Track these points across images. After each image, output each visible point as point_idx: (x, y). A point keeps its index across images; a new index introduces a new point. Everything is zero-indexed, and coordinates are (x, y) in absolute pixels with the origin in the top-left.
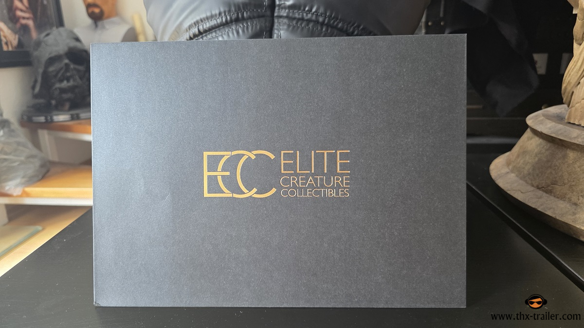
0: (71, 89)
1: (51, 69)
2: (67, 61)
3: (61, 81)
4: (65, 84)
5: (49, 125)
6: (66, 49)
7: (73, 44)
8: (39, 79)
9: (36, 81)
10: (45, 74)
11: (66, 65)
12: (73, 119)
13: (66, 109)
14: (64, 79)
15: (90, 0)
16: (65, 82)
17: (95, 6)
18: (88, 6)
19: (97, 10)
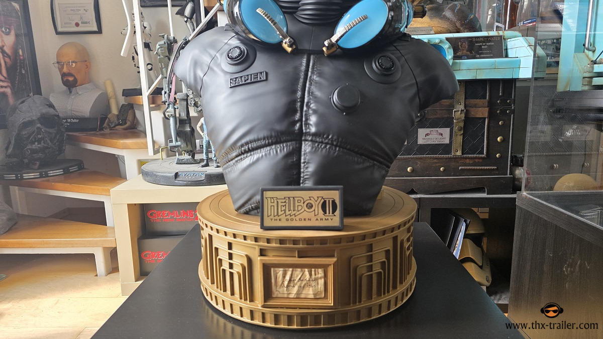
0: (42, 150)
1: (24, 132)
2: (39, 125)
3: (33, 143)
4: (36, 146)
5: (19, 182)
6: (39, 114)
7: (46, 110)
8: (13, 141)
9: (9, 143)
10: (19, 137)
11: (38, 128)
12: (41, 176)
13: (36, 167)
14: (35, 141)
15: (65, 70)
16: (36, 143)
17: (70, 75)
18: (64, 75)
19: (71, 79)
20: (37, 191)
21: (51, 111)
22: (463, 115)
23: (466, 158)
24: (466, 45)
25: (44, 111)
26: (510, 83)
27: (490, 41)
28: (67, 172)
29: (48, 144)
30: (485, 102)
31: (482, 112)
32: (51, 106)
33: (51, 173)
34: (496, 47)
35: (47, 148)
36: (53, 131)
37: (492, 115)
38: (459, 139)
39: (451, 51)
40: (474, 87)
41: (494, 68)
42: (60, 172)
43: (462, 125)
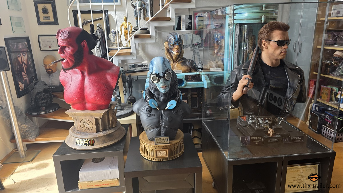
0: (46, 103)
1: (38, 96)
2: (43, 93)
3: (42, 100)
4: (43, 101)
5: (38, 116)
6: (43, 89)
7: (45, 87)
8: (34, 100)
9: (32, 100)
10: (36, 98)
11: (43, 94)
12: (46, 113)
13: (44, 109)
14: (43, 99)
15: (48, 68)
16: (43, 100)
17: (50, 69)
18: (47, 70)
19: (50, 71)
20: (45, 118)
21: (47, 87)
22: (190, 97)
23: (192, 108)
24: (190, 77)
25: (45, 88)
26: (202, 89)
27: (197, 76)
28: (55, 110)
29: (48, 100)
30: (196, 93)
31: (196, 96)
32: (46, 84)
33: (50, 111)
34: (198, 78)
35: (47, 102)
36: (48, 94)
37: (198, 96)
38: (190, 103)
39: (185, 81)
40: (193, 90)
41: (198, 84)
42: (53, 110)
43: (190, 99)
